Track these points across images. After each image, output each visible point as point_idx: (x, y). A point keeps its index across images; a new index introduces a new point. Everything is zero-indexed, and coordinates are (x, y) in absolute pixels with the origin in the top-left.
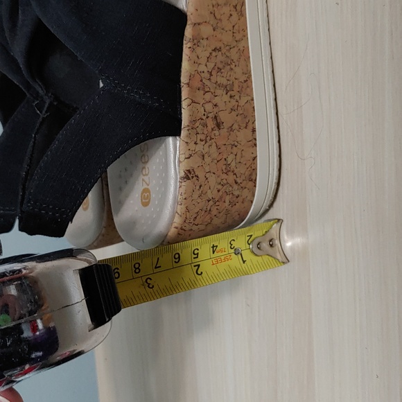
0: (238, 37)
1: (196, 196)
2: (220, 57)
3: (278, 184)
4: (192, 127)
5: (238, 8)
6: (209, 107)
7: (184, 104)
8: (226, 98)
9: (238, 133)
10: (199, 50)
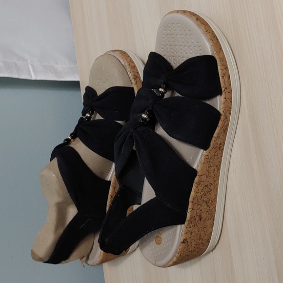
0: (215, 179)
1: (185, 250)
2: (207, 189)
3: (218, 242)
4: (190, 221)
5: (218, 167)
6: (198, 211)
7: (189, 211)
8: (206, 207)
9: (207, 222)
10: (199, 187)
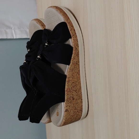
0: (78, 79)
1: (68, 115)
2: (74, 84)
3: (88, 111)
4: (67, 100)
5: (78, 73)
6: (71, 95)
7: (66, 95)
8: (75, 93)
9: (78, 100)
10: (69, 83)
